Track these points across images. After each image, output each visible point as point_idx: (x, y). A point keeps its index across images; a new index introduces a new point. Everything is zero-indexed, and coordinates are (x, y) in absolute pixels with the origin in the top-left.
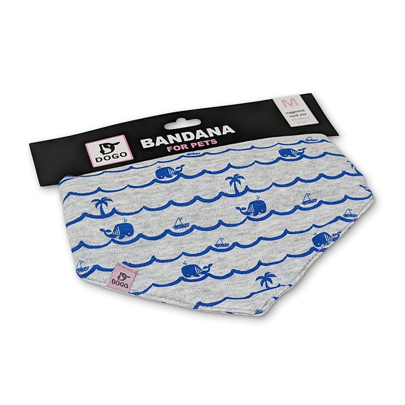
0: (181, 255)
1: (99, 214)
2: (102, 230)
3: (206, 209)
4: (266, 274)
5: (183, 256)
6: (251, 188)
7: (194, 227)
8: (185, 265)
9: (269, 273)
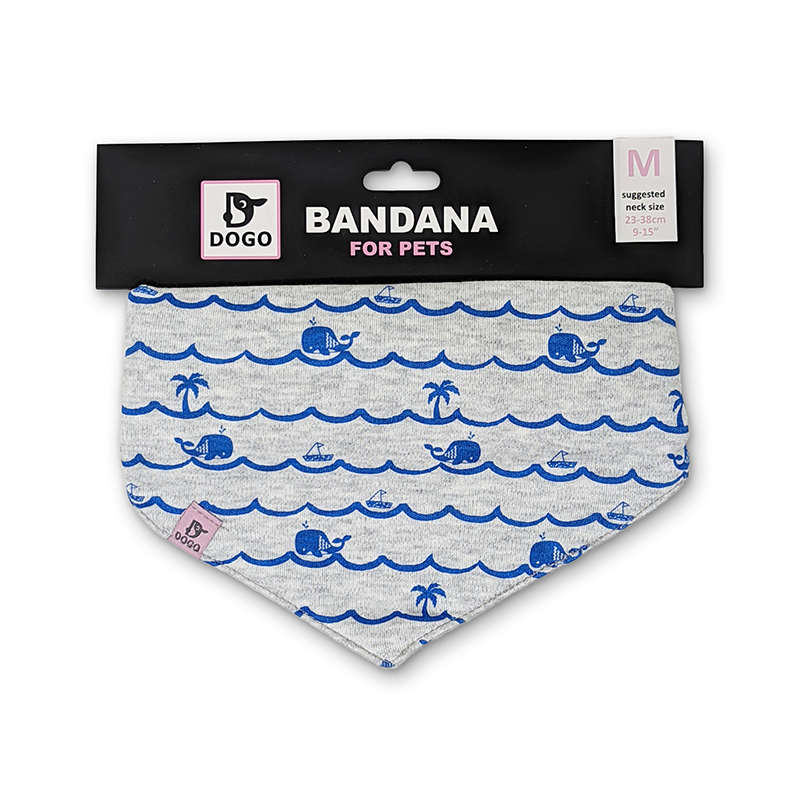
0: (303, 508)
1: (179, 409)
2: (178, 440)
3: (372, 435)
4: (432, 586)
5: (306, 510)
6: (465, 414)
7: (340, 463)
8: (304, 528)
9: (437, 585)
